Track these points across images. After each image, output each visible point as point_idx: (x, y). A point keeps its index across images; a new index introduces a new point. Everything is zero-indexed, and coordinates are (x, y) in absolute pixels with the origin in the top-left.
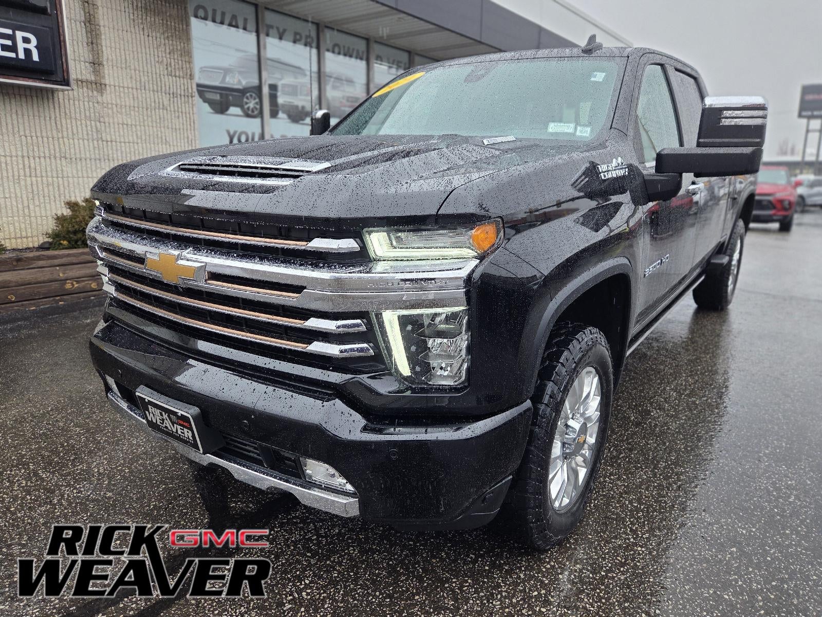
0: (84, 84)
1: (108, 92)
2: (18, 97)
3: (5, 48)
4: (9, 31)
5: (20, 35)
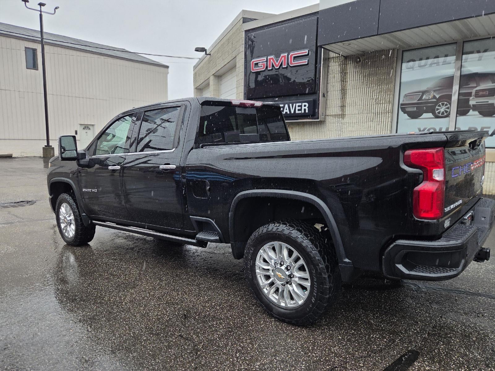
0: (337, 116)
1: (346, 117)
2: (314, 125)
3: (299, 110)
4: (300, 104)
5: (303, 104)
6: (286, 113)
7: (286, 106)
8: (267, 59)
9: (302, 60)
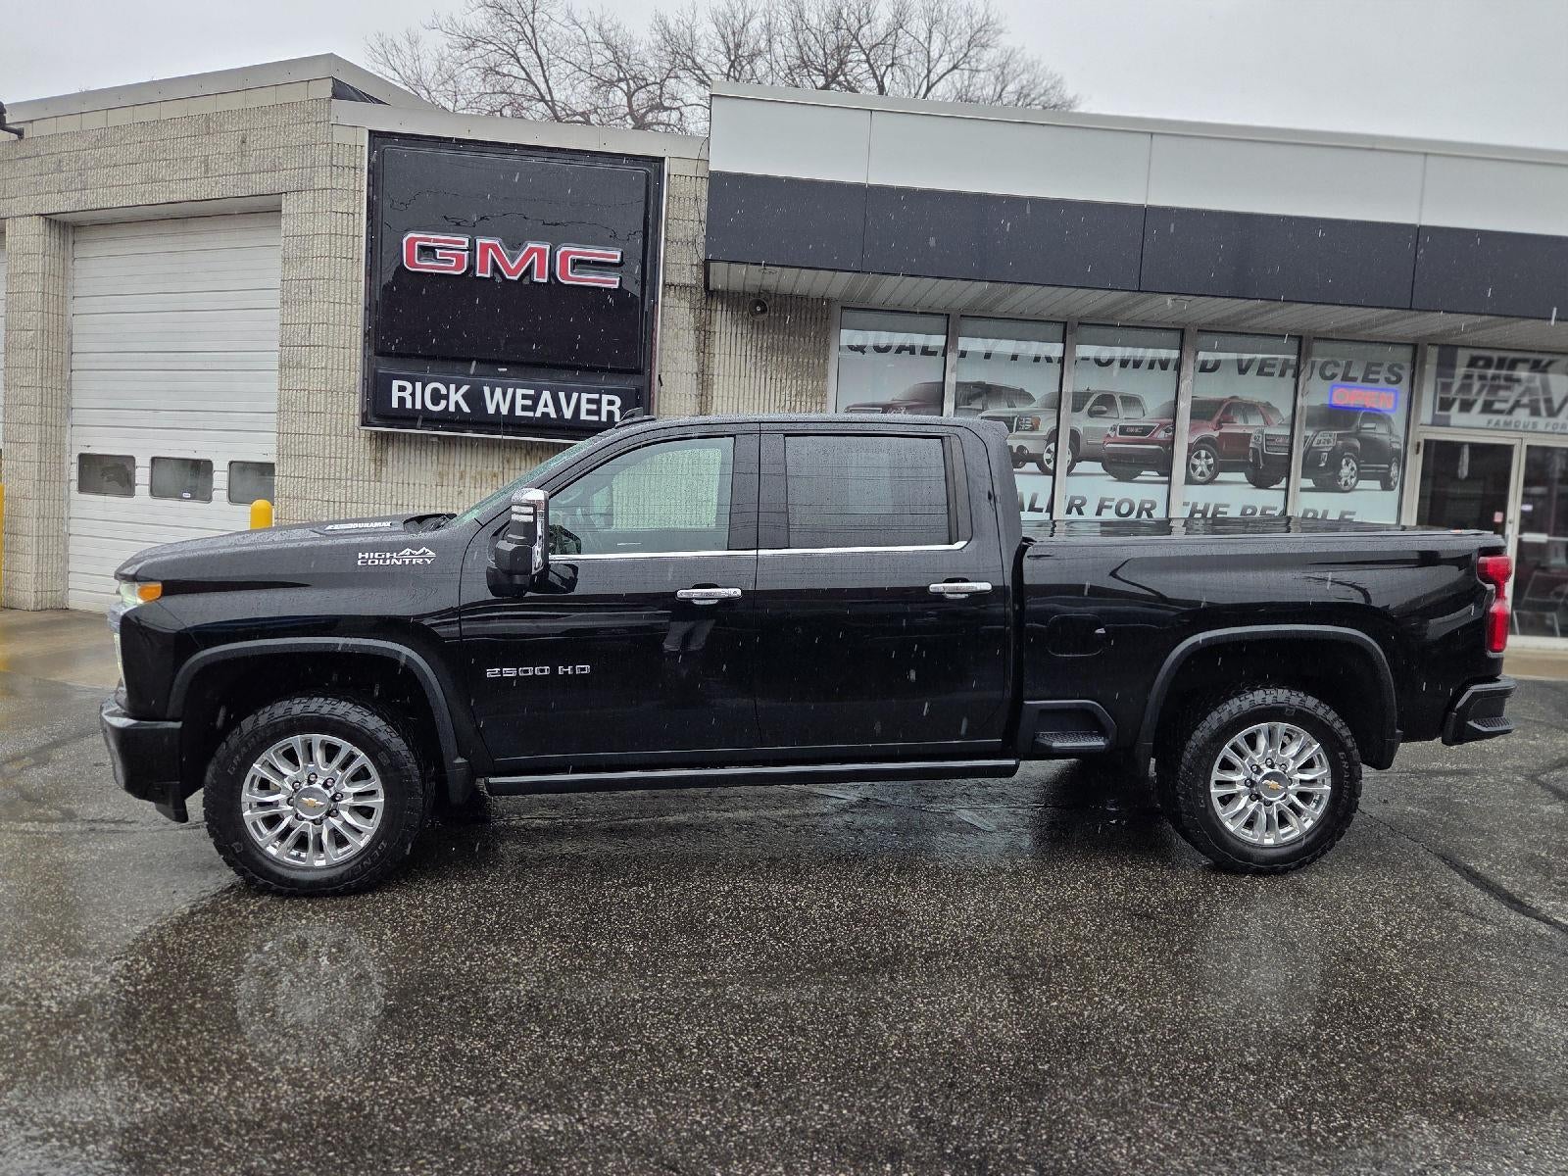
3: (589, 412)
4: (596, 396)
5: (605, 398)
6: (545, 415)
7: (546, 395)
8: (472, 243)
9: (605, 275)
